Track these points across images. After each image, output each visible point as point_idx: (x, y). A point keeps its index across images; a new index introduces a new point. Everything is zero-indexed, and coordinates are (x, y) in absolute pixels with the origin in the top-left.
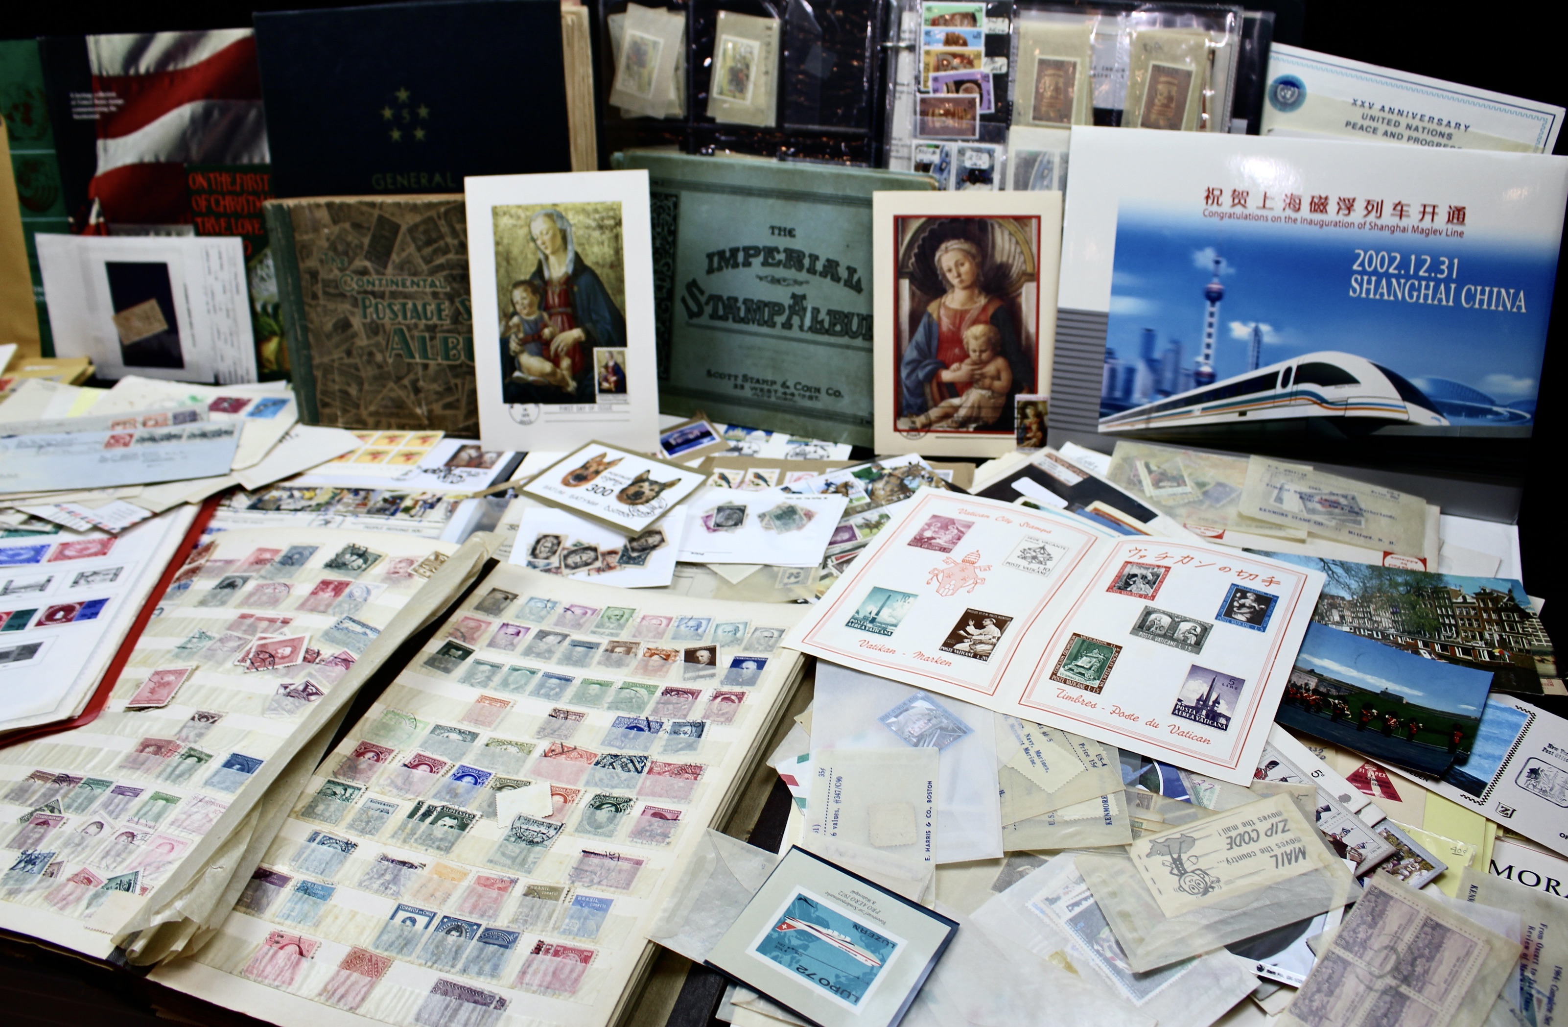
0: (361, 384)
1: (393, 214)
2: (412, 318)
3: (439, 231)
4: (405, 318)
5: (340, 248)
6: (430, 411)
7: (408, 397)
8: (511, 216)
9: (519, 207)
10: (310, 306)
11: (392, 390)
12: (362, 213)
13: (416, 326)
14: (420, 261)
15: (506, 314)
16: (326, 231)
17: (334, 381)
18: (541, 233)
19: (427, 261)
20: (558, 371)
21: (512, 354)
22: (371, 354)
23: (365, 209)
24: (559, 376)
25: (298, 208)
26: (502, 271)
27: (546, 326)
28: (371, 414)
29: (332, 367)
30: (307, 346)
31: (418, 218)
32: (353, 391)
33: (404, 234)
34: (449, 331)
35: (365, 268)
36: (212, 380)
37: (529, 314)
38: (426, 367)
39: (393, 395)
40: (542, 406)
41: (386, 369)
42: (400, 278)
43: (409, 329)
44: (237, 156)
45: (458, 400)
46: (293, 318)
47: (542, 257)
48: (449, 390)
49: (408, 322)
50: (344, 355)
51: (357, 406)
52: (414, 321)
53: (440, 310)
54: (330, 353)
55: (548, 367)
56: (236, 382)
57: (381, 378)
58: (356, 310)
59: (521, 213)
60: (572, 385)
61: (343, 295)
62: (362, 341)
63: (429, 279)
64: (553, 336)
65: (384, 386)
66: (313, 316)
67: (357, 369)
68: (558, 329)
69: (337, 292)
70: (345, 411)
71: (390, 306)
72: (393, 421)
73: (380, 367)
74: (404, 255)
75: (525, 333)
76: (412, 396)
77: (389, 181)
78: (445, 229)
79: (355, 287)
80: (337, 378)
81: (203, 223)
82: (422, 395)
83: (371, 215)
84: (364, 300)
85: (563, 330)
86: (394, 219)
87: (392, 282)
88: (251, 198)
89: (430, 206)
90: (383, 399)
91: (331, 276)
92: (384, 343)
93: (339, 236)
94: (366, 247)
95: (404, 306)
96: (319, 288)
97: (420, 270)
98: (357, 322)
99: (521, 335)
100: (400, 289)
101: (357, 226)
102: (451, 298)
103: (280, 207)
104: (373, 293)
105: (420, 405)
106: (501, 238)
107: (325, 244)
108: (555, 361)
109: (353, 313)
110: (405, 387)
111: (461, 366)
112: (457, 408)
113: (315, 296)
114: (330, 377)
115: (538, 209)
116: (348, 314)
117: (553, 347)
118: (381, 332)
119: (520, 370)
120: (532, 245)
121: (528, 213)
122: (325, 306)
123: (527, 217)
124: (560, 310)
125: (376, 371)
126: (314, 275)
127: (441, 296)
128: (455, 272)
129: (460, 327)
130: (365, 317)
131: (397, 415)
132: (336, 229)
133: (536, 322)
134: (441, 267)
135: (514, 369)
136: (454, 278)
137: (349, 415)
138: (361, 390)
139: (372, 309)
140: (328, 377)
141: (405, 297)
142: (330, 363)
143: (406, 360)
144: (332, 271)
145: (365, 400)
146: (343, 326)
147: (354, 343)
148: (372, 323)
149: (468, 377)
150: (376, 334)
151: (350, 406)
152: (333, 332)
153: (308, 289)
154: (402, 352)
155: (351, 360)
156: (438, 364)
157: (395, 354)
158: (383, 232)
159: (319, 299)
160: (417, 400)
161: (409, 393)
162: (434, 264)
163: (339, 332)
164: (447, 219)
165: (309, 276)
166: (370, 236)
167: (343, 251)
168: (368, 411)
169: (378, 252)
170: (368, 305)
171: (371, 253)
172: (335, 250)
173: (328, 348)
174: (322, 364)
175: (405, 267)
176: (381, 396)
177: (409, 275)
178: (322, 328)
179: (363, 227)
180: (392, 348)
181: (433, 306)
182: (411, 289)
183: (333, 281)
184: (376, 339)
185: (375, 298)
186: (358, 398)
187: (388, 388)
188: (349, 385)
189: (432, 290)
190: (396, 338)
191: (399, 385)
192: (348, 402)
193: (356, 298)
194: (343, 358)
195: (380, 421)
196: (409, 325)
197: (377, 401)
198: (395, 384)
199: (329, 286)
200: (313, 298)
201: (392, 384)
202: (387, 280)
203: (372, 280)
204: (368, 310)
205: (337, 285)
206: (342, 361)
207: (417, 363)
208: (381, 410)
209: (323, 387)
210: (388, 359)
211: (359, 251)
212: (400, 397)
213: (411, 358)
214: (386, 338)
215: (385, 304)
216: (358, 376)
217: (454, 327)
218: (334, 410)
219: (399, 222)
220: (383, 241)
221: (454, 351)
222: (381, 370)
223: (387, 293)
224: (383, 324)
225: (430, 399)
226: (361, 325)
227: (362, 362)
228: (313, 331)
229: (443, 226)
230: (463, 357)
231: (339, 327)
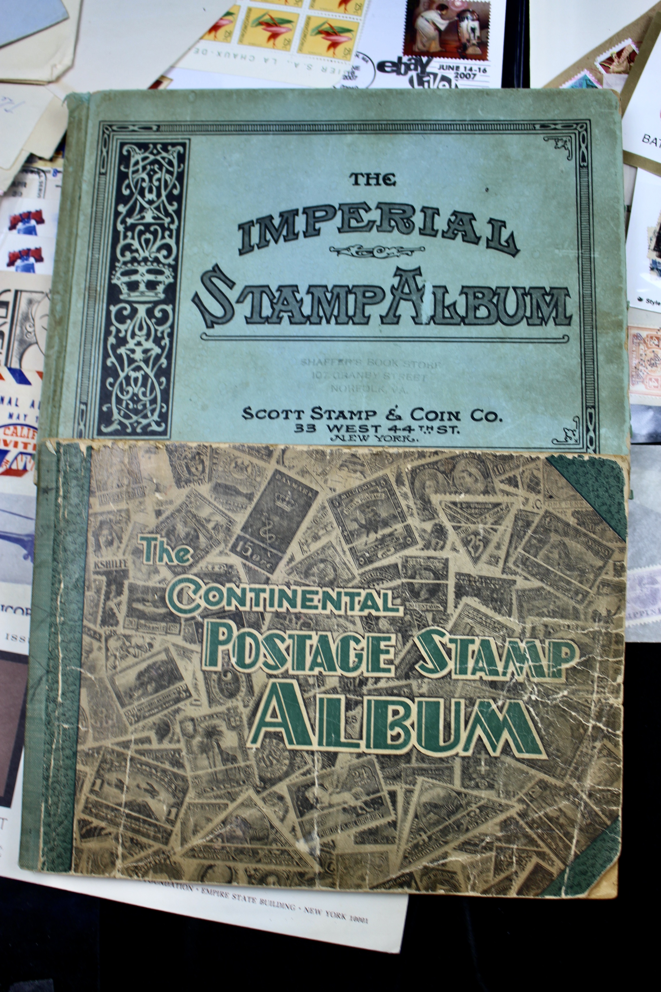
0: (179, 791)
1: (304, 472)
2: (314, 664)
3: (398, 505)
4: (300, 665)
5: (181, 530)
6: (328, 848)
7: (282, 820)
10: (96, 636)
11: (248, 804)
12: (242, 468)
13: (321, 679)
14: (349, 558)
16: (158, 497)
17: (120, 785)
22: (212, 734)
29: (122, 758)
30: (74, 713)
31: (356, 481)
32: (160, 806)
33: (323, 508)
34: (390, 692)
35: (231, 567)
38: (331, 758)
39: (247, 814)
41: (241, 764)
42: (299, 590)
45: (394, 824)
48: (376, 805)
49: (307, 672)
50: (152, 735)
51: (166, 837)
52: (317, 671)
53: (376, 652)
54: (123, 731)
58: (196, 647)
61: (175, 619)
62: (198, 708)
63: (363, 593)
65: (232, 797)
66: (98, 655)
67: (178, 764)
69: (162, 611)
71: (269, 640)
72: (240, 867)
73: (228, 758)
74: (315, 546)
76: (292, 815)
78: (407, 499)
79: (203, 604)
80: (127, 781)
82: (315, 814)
84: (215, 629)
86: (305, 481)
87: (282, 594)
90: (224, 822)
91: (153, 582)
92: (245, 712)
93: (184, 509)
94: (237, 530)
95: (302, 640)
96: (120, 606)
97: (345, 575)
98: (191, 672)
100: (299, 609)
101: (225, 491)
102: (403, 630)
104: (237, 617)
105: (307, 836)
107: (152, 521)
109: (185, 653)
110: (281, 798)
111: (408, 756)
112: (389, 840)
113: (109, 619)
114: (112, 777)
116: (174, 653)
118: (243, 689)
122: (128, 637)
125: (220, 767)
126: (115, 579)
127: (383, 624)
128: (417, 581)
129: (414, 683)
130: (213, 662)
132: (181, 495)
134: (394, 571)
136: (415, 594)
137: (143, 854)
138: (178, 805)
139: (230, 646)
140: (107, 776)
141: (306, 625)
142: (117, 748)
143: (289, 747)
144: (156, 571)
145: (184, 824)
146: (161, 676)
147: (177, 711)
148: (225, 673)
149: (420, 779)
150: (232, 695)
151: (148, 836)
152: (136, 688)
153: (97, 605)
154: (282, 730)
155: (166, 745)
156: (359, 755)
157: (267, 735)
158: (279, 503)
159: (117, 623)
160: (301, 824)
161: (286, 811)
162: (377, 564)
163: (150, 688)
164: (417, 484)
165: (104, 578)
166: (249, 510)
167: (188, 534)
168: (188, 846)
169: (263, 540)
170: (221, 638)
171: (246, 541)
172: (170, 533)
173: (119, 717)
174: (98, 750)
175: (315, 570)
176: (222, 816)
177: (320, 585)
178: (113, 682)
179: (238, 493)
180: (262, 723)
181: (364, 643)
182: (320, 611)
183: (155, 590)
184: (230, 703)
185: (240, 625)
186: (168, 820)
187: (239, 800)
188: (153, 792)
189: (366, 613)
190: (274, 702)
191: (265, 794)
192: (144, 828)
193: (199, 626)
194: (148, 740)
195: (211, 867)
196: (306, 678)
197: (210, 826)
198: (258, 792)
199: (144, 601)
200: (104, 623)
201: (251, 792)
202: (272, 591)
203: (239, 592)
204: (221, 648)
205: (163, 599)
206: (146, 746)
207: (312, 753)
208: (218, 844)
209: (93, 797)
210: (249, 745)
211: (221, 536)
212: (264, 817)
213: (298, 743)
214: (252, 704)
215: (260, 638)
216: (176, 775)
217: (403, 682)
218: (109, 843)
219: (314, 486)
220: (276, 519)
221: (398, 730)
222: (230, 766)
223: (268, 617)
224: (249, 675)
225: (331, 823)
226: (200, 676)
227: (190, 751)
228: (91, 686)
229: (405, 496)
230: (414, 741)
231: (151, 679)
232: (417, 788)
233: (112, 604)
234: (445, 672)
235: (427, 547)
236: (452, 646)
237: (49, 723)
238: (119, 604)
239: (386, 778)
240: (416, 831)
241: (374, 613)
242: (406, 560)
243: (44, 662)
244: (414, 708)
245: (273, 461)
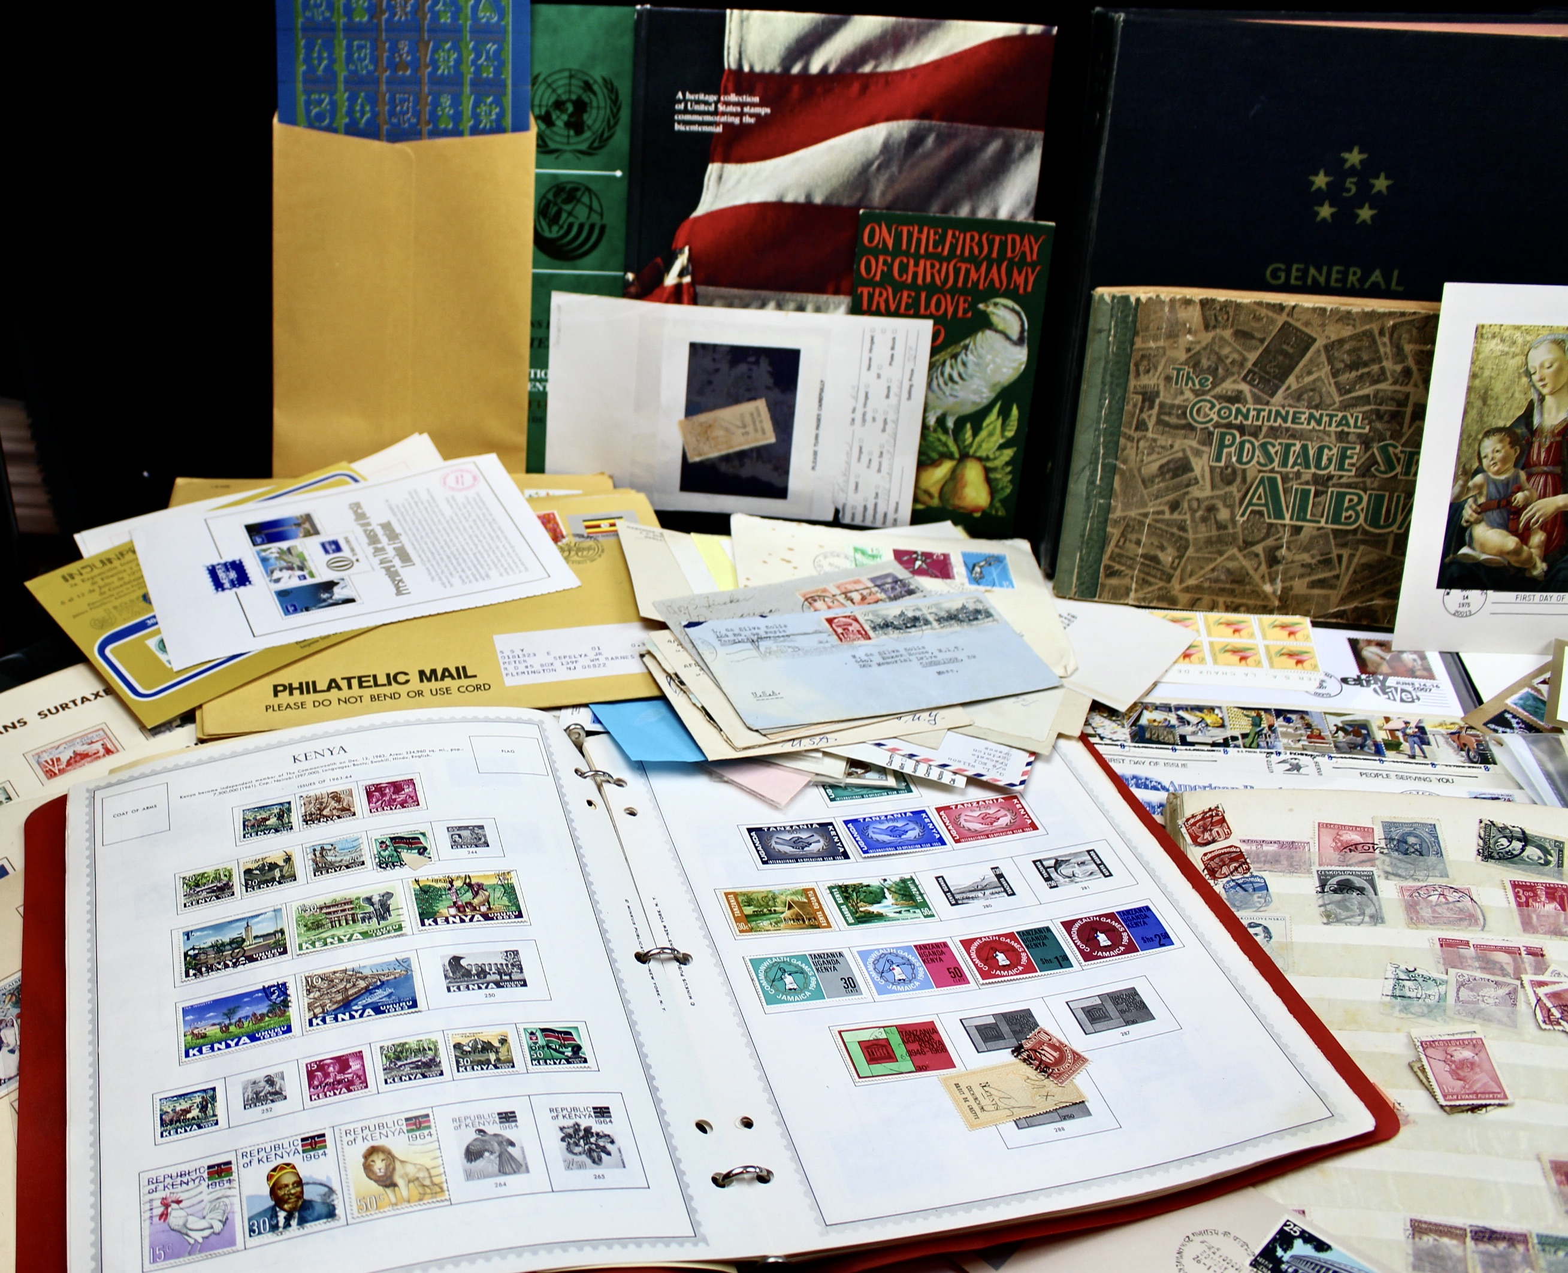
0: (1182, 547)
1: (1307, 324)
2: (1295, 464)
3: (1377, 351)
4: (1284, 463)
5: (1205, 363)
6: (1287, 589)
7: (1256, 570)
8: (1503, 340)
9: (1518, 328)
10: (1130, 438)
11: (1232, 558)
12: (1258, 319)
14: (1333, 390)
15: (1465, 471)
16: (1189, 337)
17: (1138, 543)
18: (1542, 366)
19: (1342, 390)
20: (1525, 548)
21: (1465, 524)
22: (1212, 509)
23: (1264, 312)
24: (1524, 555)
25: (1158, 301)
26: (1473, 413)
27: (1520, 489)
28: (1187, 590)
29: (1141, 524)
30: (1108, 492)
31: (1347, 332)
32: (1167, 557)
33: (1319, 351)
34: (1349, 486)
35: (1241, 392)
36: (830, 517)
37: (1498, 473)
38: (1297, 530)
39: (1231, 565)
40: (1490, 592)
41: (1231, 530)
42: (1291, 410)
43: (1285, 478)
44: (953, 203)
45: (1337, 577)
46: (1095, 452)
47: (1535, 397)
48: (1326, 562)
49: (1289, 469)
50: (1166, 509)
51: (1169, 578)
52: (1296, 469)
53: (1343, 457)
54: (1144, 504)
55: (1511, 542)
56: (884, 525)
57: (1218, 543)
58: (1206, 449)
59: (1518, 336)
60: (1541, 567)
61: (1191, 428)
62: (1203, 491)
63: (1340, 415)
64: (1527, 504)
65: (1221, 553)
66: (1130, 452)
67: (1183, 528)
68: (1536, 495)
69: (1183, 422)
70: (1144, 583)
71: (1264, 446)
72: (1221, 600)
73: (1221, 526)
74: (1308, 379)
75: (1489, 499)
76: (1263, 567)
77: (1294, 273)
78: (1385, 347)
79: (1216, 418)
80: (1144, 539)
81: (871, 297)
82: (1281, 567)
83: (1272, 321)
84: (1222, 436)
85: (1544, 495)
86: (1308, 330)
87: (1278, 413)
88: (963, 267)
89: (1371, 316)
90: (1213, 570)
91: (1178, 401)
92: (1238, 496)
93: (1209, 348)
94: (1249, 365)
95: (1288, 447)
96: (1151, 417)
97: (1328, 401)
98: (1200, 466)
99: (1482, 500)
100: (1289, 424)
101: (1243, 335)
102: (1366, 442)
103: (1126, 298)
104: (1241, 429)
105: (1272, 581)
106: (1482, 368)
107: (1183, 356)
108: (1524, 536)
109: (1198, 453)
110: (1257, 555)
111: (1355, 531)
112: (1332, 587)
113: (1141, 426)
114: (1134, 537)
115: (1545, 332)
116: (1189, 453)
117: (1524, 518)
118: (1239, 480)
119: (1471, 546)
120: (1525, 380)
121: (1528, 338)
122: (1155, 440)
123: (1525, 343)
124: (1545, 469)
125: (1214, 533)
126: (1149, 397)
127: (1351, 438)
128: (1383, 408)
129: (1368, 481)
130: (1219, 459)
131: (1232, 593)
132: (1207, 337)
133: (1506, 483)
134: (1366, 399)
135: (1462, 544)
136: (1379, 416)
137: (1150, 589)
138: (1180, 557)
139: (1233, 449)
140: (1129, 536)
141: (1293, 436)
142: (1138, 517)
143: (1268, 521)
144: (1182, 393)
145: (1183, 570)
146: (1177, 469)
147: (1187, 493)
148: (1227, 467)
149: (1362, 547)
150: (1229, 483)
151: (1155, 577)
152: (1157, 476)
153: (1133, 416)
154: (1264, 509)
155: (1176, 516)
156: (1319, 529)
157: (1252, 512)
158: (1285, 347)
159: (1147, 430)
160: (1270, 574)
161: (1260, 564)
162: (1353, 395)
163: (1168, 476)
164: (1395, 336)
165: (1140, 397)
166: (1260, 350)
167: (1209, 367)
168: (1184, 585)
169: (1268, 373)
170: (1227, 443)
171: (1255, 373)
172: (1196, 365)
173: (1142, 497)
174: (1124, 518)
175: (1305, 396)
176: (1211, 566)
177: (1308, 408)
178: (1139, 470)
179: (1253, 337)
180: (1250, 504)
181: (1335, 451)
182: (1305, 426)
183: (1179, 407)
184: (1228, 489)
185: (1242, 434)
186: (1172, 567)
187: (1226, 556)
188: (1162, 548)
189: (1339, 429)
190: (1261, 490)
191: (1245, 552)
192: (1153, 572)
193: (1211, 434)
194: (1162, 512)
195: (1199, 599)
196: (1287, 474)
197: (1203, 572)
198: (1240, 550)
199: (1170, 414)
200: (1137, 429)
201: (1235, 551)
202: (1270, 412)
203: (1244, 410)
204: (1225, 450)
205: (1184, 414)
206: (1160, 517)
207: (1284, 526)
208: (1206, 585)
209: (1117, 550)
210: (1238, 518)
211: (1235, 369)
212: (1242, 567)
213: (1275, 518)
214: (1244, 490)
215: (1257, 444)
216: (1181, 538)
217: (1360, 480)
218: (1126, 581)
219: (1314, 335)
220: (1280, 358)
221: (1350, 512)
222: (1222, 532)
223: (1264, 430)
224: (1244, 471)
225: (1291, 574)
226: (1207, 470)
227: (1193, 520)
228: (1123, 473)
229: (1384, 345)
230: (1361, 520)
231: (1169, 471)
232: (1358, 554)
233: (1144, 416)
234: (1392, 474)
235: (1395, 383)
236: (1402, 456)
237: (1088, 498)
238: (1150, 416)
239: (1337, 545)
240: (1352, 582)
241: (1346, 429)
242: (1377, 392)
243: (1088, 456)
244: (1365, 498)
245: (1284, 314)
